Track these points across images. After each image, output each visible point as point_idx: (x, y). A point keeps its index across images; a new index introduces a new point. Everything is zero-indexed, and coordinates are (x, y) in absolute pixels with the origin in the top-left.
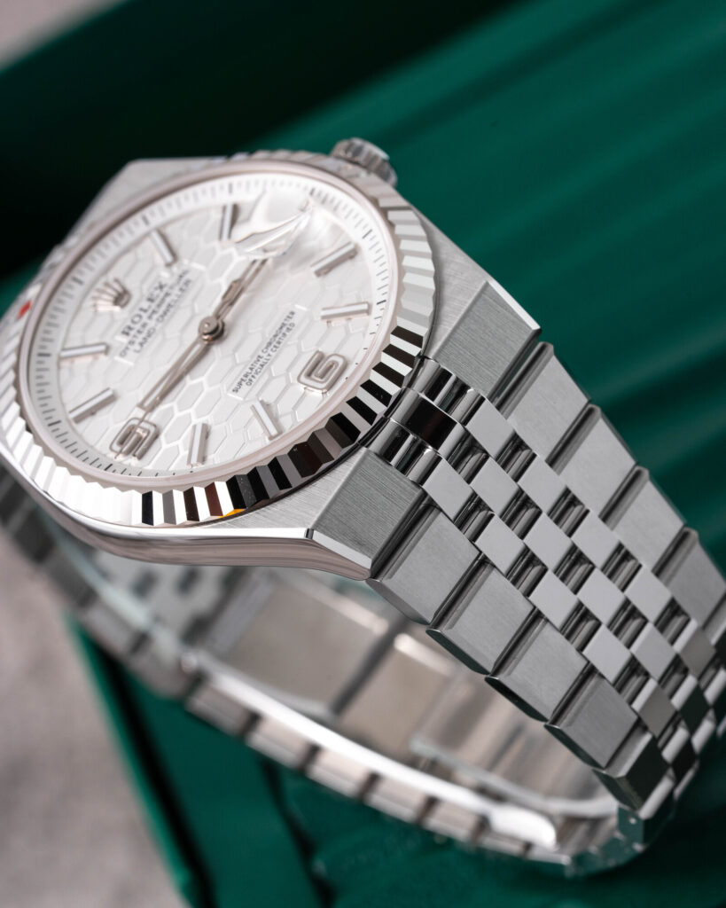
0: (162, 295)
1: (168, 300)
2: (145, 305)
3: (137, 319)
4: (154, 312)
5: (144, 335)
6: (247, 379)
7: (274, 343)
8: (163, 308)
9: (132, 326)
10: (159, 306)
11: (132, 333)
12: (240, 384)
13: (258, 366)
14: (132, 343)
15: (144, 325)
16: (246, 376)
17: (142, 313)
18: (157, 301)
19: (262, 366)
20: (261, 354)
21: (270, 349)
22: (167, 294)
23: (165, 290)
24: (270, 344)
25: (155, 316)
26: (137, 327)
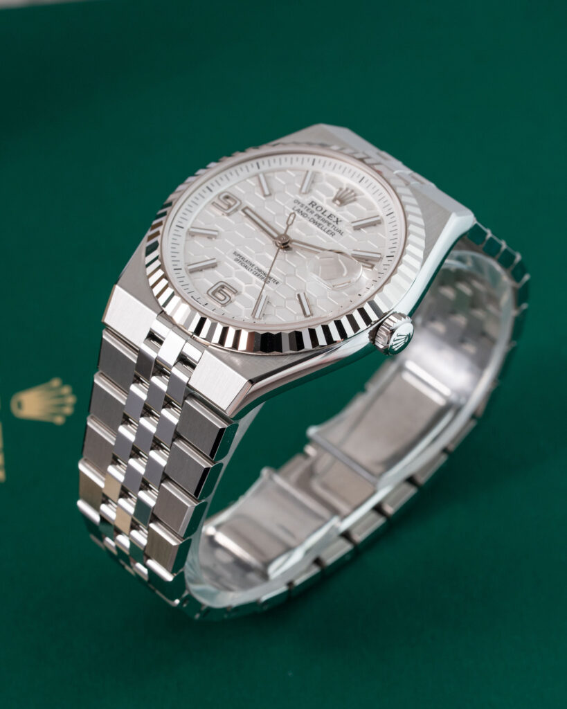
0: (330, 221)
1: (325, 225)
2: (327, 214)
3: (319, 209)
4: (319, 217)
5: (304, 211)
6: (240, 259)
7: (259, 273)
8: (320, 221)
9: (315, 207)
10: (323, 220)
11: (310, 207)
12: (239, 255)
13: (246, 264)
14: (302, 206)
15: (312, 212)
16: (243, 258)
17: (322, 211)
18: (327, 219)
19: (246, 267)
20: (254, 267)
21: (257, 271)
22: (329, 224)
23: (335, 224)
24: (260, 271)
25: (316, 218)
26: (314, 209)
